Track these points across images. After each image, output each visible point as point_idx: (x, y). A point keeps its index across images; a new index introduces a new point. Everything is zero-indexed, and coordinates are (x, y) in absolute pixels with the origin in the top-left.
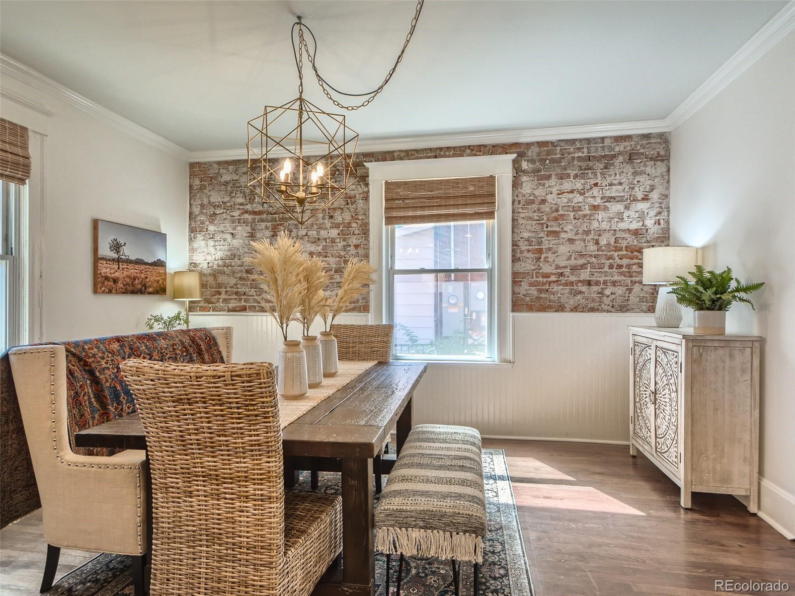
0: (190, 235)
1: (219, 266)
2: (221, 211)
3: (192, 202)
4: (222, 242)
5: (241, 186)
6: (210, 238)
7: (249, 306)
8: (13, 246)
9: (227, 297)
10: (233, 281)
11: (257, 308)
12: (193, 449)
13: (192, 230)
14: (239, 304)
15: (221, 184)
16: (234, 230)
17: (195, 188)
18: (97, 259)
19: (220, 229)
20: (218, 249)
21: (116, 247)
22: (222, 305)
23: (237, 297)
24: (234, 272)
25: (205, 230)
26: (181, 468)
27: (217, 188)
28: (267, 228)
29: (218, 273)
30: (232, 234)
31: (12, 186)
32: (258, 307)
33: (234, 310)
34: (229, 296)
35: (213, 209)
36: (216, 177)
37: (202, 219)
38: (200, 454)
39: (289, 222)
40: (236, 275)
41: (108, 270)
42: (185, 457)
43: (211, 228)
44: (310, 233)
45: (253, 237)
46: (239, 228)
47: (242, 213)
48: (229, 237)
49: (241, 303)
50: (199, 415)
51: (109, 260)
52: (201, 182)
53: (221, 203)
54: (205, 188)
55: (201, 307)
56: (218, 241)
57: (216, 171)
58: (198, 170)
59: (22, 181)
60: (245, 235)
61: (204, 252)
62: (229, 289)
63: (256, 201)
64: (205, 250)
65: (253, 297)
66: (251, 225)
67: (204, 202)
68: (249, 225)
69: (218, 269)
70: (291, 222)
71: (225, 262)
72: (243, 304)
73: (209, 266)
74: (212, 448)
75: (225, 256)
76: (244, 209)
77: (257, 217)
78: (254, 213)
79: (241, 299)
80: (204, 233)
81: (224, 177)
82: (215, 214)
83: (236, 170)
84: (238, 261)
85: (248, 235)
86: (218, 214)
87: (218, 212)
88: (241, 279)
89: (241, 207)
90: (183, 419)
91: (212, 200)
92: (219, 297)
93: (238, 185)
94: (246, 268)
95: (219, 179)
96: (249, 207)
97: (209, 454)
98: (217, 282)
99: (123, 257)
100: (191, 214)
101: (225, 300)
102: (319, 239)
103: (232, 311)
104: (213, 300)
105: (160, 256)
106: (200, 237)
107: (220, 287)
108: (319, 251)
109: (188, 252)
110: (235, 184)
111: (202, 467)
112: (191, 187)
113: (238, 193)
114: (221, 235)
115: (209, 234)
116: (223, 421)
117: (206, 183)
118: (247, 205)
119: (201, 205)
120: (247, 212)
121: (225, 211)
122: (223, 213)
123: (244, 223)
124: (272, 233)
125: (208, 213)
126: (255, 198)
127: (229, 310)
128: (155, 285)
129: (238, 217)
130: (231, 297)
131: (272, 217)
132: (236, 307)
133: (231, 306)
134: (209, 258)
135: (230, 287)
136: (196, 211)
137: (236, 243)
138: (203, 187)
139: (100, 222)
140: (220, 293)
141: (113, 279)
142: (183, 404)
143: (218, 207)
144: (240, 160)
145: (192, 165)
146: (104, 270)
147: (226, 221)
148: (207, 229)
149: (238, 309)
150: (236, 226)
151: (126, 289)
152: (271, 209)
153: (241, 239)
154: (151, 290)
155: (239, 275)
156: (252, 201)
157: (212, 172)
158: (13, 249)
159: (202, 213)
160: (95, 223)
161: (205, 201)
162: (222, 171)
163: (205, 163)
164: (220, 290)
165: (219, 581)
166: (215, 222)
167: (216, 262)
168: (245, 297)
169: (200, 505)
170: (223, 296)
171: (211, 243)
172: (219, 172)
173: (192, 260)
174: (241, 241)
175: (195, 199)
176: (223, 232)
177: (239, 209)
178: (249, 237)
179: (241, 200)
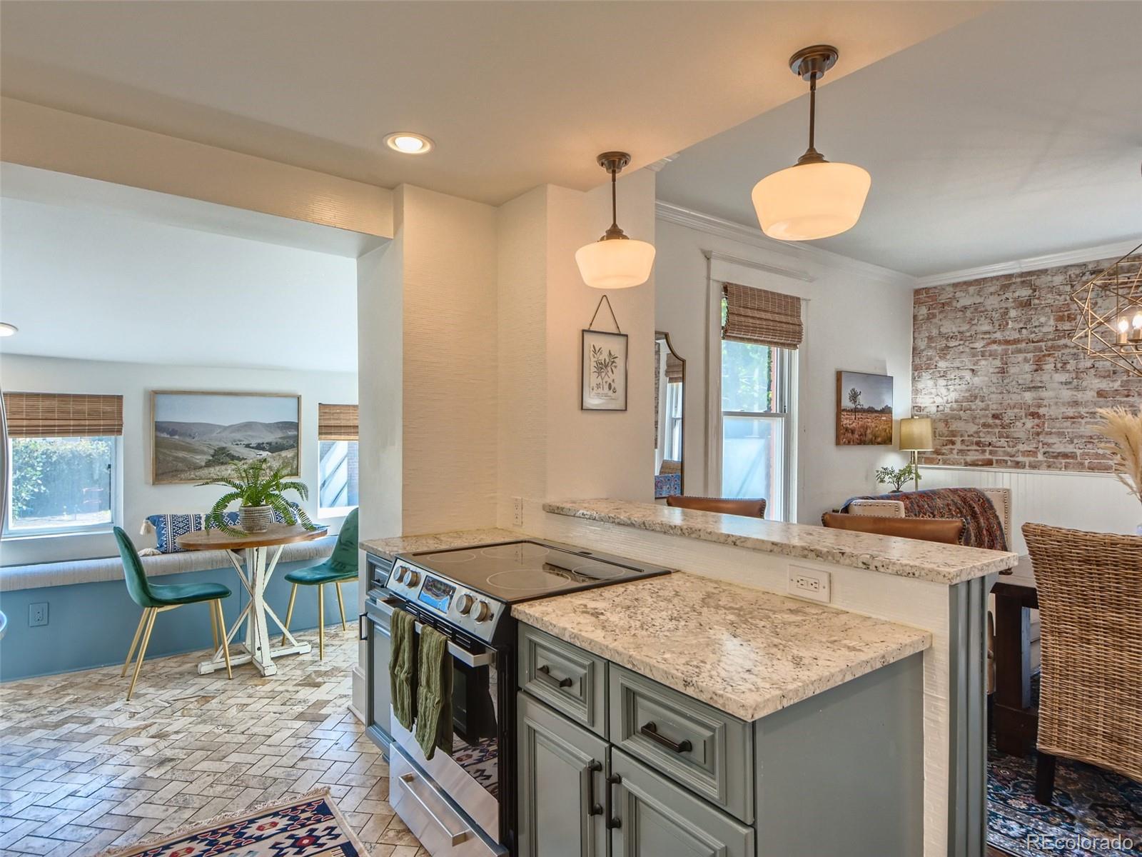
0: (913, 374)
1: (952, 409)
2: (957, 343)
3: (916, 335)
4: (957, 381)
5: (986, 311)
6: (941, 377)
7: (997, 460)
8: (786, 405)
9: (964, 447)
10: (972, 428)
11: (1009, 463)
12: (1095, 603)
13: (916, 368)
14: (981, 457)
15: (956, 310)
16: (974, 365)
17: (921, 318)
18: (839, 410)
19: (955, 365)
20: (952, 390)
21: (854, 397)
22: (956, 457)
23: (980, 448)
24: (976, 418)
25: (933, 367)
26: (1079, 618)
27: (951, 315)
28: (1026, 360)
29: (952, 418)
30: (973, 370)
31: (786, 351)
32: (1011, 461)
33: (974, 464)
34: (967, 446)
35: (945, 342)
36: (950, 302)
37: (929, 354)
38: (1102, 608)
39: (1063, 351)
40: (977, 421)
41: (848, 421)
42: (1086, 610)
43: (942, 365)
44: (1099, 364)
45: (1004, 373)
46: (983, 362)
47: (988, 344)
48: (968, 375)
49: (985, 455)
50: (1107, 576)
51: (849, 411)
52: (929, 310)
53: (957, 334)
54: (934, 316)
55: (926, 458)
56: (951, 380)
57: (950, 296)
58: (925, 297)
59: (795, 346)
60: (991, 370)
61: (931, 393)
62: (966, 438)
63: (1010, 326)
64: (934, 391)
65: (1003, 449)
66: (1002, 359)
67: (933, 334)
68: (999, 358)
69: (949, 414)
70: (1066, 351)
71: (962, 405)
72: (987, 456)
73: (939, 409)
74: (1118, 606)
75: (961, 398)
76: (990, 338)
77: (1010, 347)
78: (1007, 342)
79: (984, 451)
80: (932, 371)
81: (961, 301)
82: (948, 347)
83: (979, 291)
84: (980, 403)
85: (997, 370)
86: (952, 347)
87: (952, 344)
88: (984, 425)
89: (985, 337)
90: (1088, 577)
91: (943, 330)
92: (953, 447)
93: (983, 309)
94: (993, 412)
95: (954, 304)
96: (998, 336)
97: (1114, 610)
98: (950, 429)
99: (859, 407)
100: (914, 349)
101: (961, 451)
102: (1115, 373)
103: (970, 465)
104: (944, 451)
105: (888, 402)
106: (926, 376)
107: (954, 436)
108: (1116, 388)
109: (911, 393)
110: (977, 308)
111: (1104, 621)
112: (915, 317)
113: (983, 319)
114: (957, 372)
115: (939, 371)
116: (1134, 583)
117: (935, 311)
118: (995, 332)
119: (928, 337)
120: (994, 342)
121: (962, 342)
122: (960, 345)
123: (990, 355)
124: (1035, 367)
125: (938, 347)
126: (1007, 324)
127: (966, 464)
128: (883, 434)
129: (982, 349)
130: (969, 448)
131: (1034, 347)
132: (977, 460)
133: (969, 458)
134: (939, 401)
135: (969, 436)
136: (922, 344)
137: (977, 381)
138: (931, 316)
139: (843, 375)
140: (953, 443)
141: (851, 429)
142: (1091, 564)
143: (952, 338)
144: (986, 278)
145: (917, 292)
146: (845, 422)
147: (964, 355)
148: (936, 366)
149: (980, 463)
150: (978, 360)
151: (861, 440)
152: (1033, 335)
153: (986, 376)
154: (879, 440)
155: (981, 422)
156: (1003, 327)
157: (943, 298)
158: (786, 408)
159: (930, 347)
160: (839, 375)
161: (935, 332)
162: (958, 294)
163: (935, 288)
164: (954, 439)
165: (1121, 720)
166: (948, 357)
167: (949, 405)
168: (990, 448)
169: (1098, 652)
170: (958, 446)
171: (942, 382)
172: (954, 296)
173: (916, 403)
174: (986, 379)
175: (920, 331)
176: (958, 368)
177: (983, 338)
178: (998, 373)
179: (986, 328)
